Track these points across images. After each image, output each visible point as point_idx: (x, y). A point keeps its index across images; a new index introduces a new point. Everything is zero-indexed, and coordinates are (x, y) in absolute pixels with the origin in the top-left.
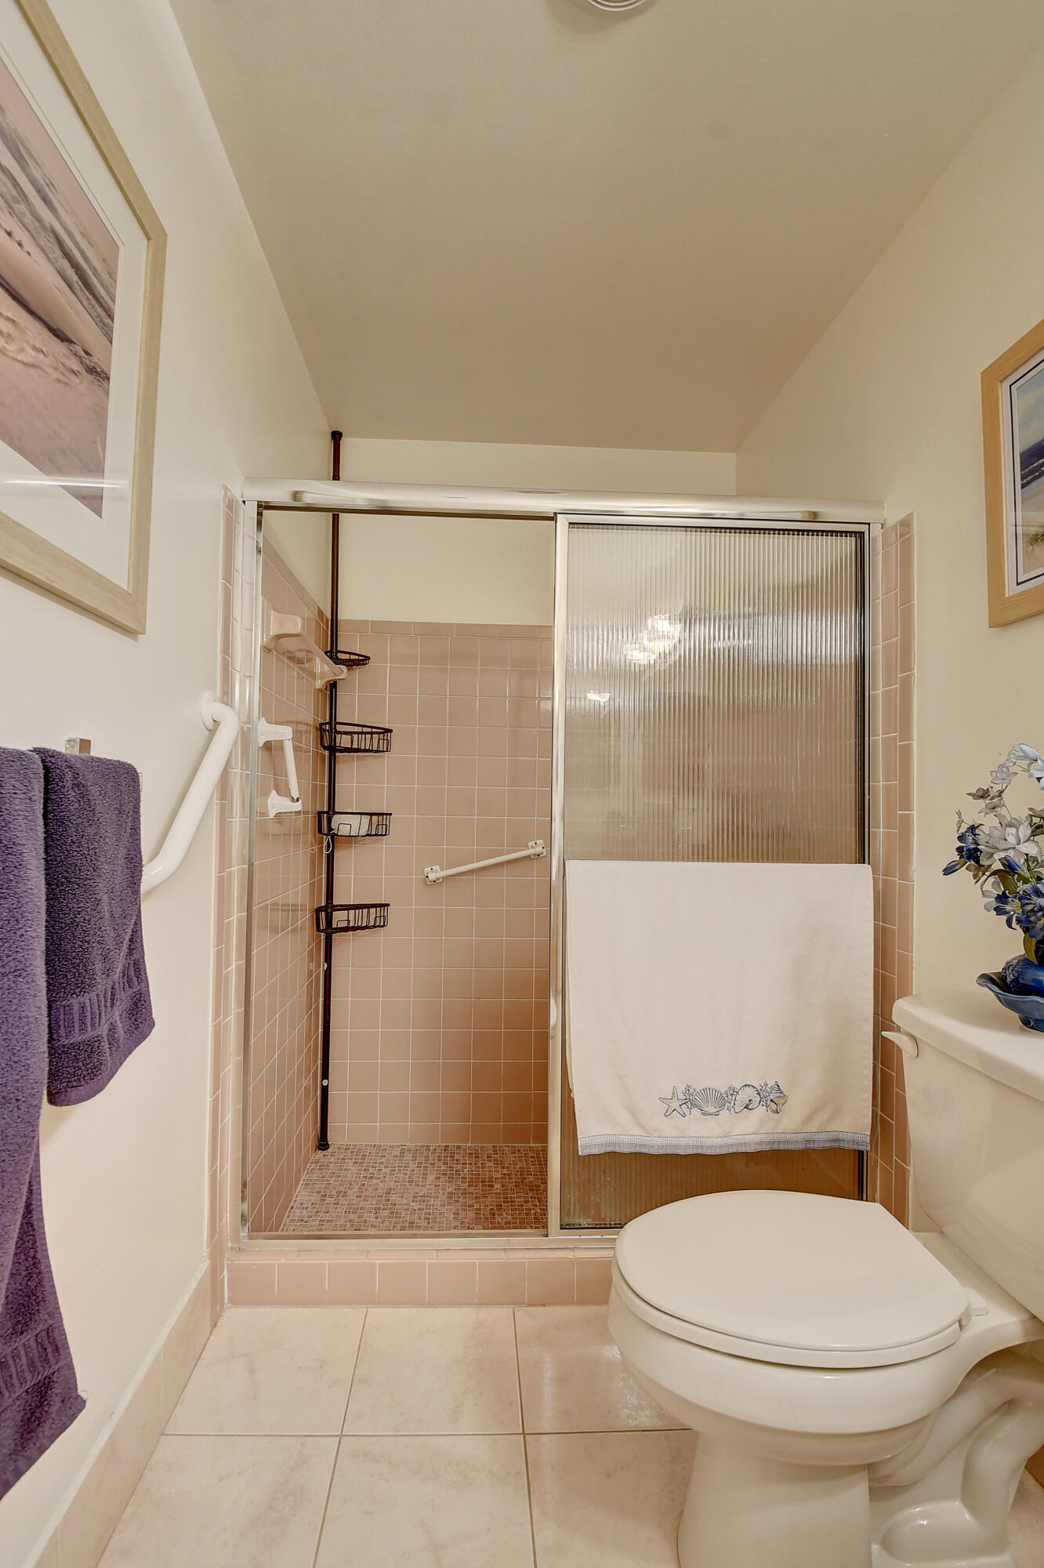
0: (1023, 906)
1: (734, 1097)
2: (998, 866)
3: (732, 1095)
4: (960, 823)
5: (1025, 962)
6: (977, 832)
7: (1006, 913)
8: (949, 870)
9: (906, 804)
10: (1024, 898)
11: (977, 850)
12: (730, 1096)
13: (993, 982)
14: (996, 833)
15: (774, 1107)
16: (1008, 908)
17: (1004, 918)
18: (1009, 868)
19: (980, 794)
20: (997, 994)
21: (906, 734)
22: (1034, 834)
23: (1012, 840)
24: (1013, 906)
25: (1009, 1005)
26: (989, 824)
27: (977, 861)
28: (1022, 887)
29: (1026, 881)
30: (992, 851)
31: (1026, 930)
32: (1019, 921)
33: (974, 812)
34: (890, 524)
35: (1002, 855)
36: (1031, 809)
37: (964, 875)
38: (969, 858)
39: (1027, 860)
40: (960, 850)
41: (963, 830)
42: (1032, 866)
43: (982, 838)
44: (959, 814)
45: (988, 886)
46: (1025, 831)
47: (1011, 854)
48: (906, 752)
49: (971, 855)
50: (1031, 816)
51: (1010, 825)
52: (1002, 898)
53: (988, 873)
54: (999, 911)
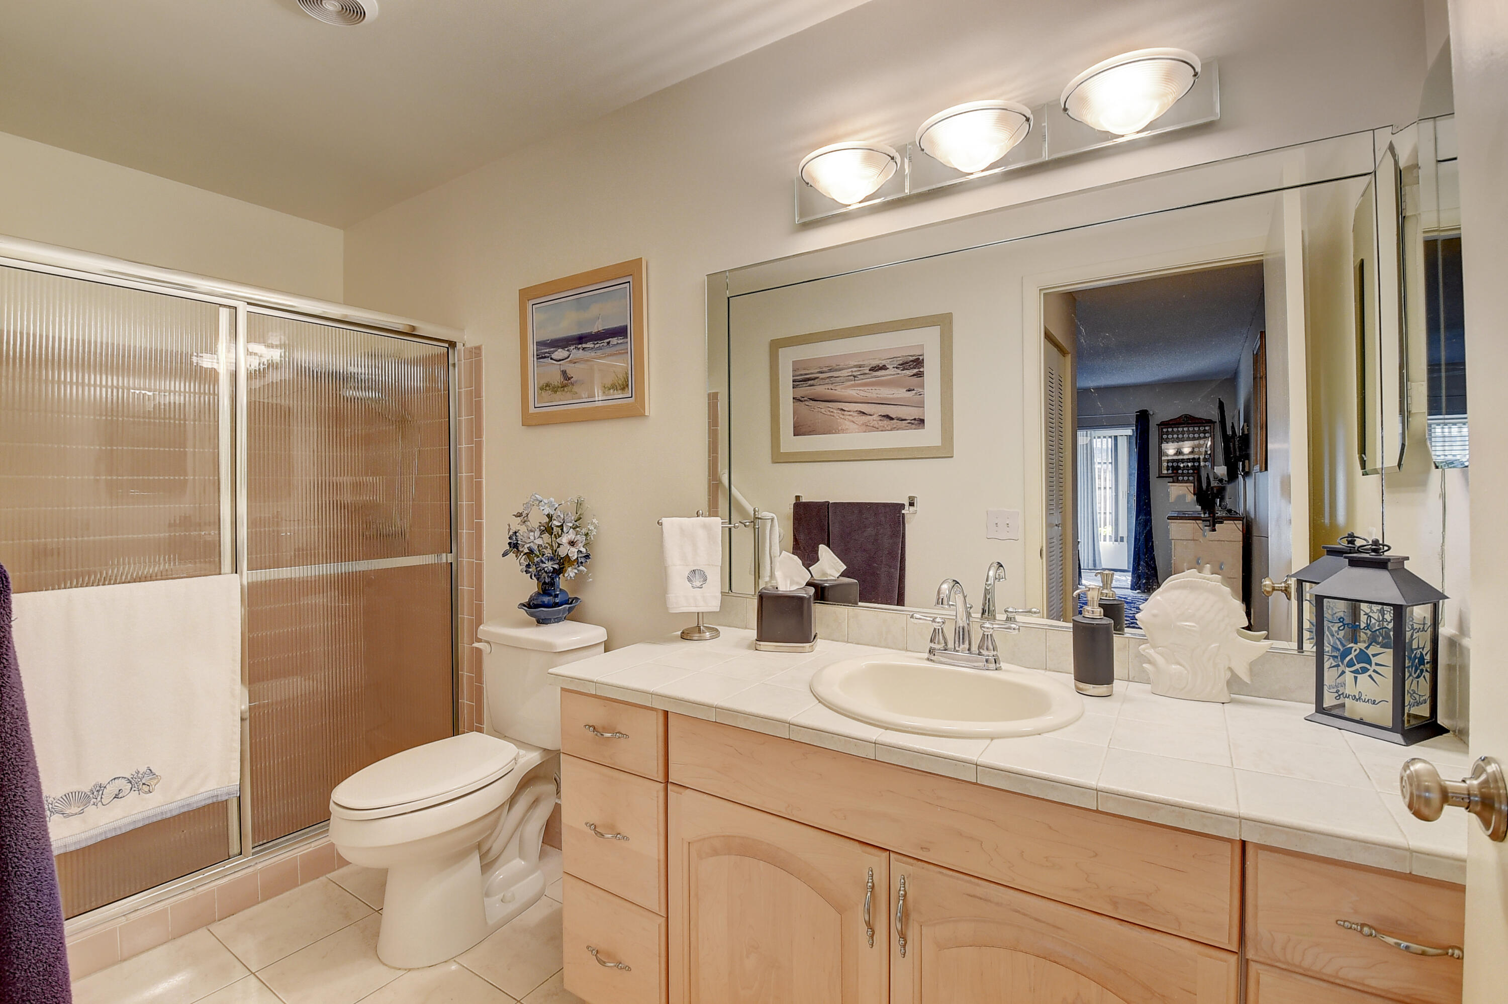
0: (536, 568)
1: (101, 792)
2: (526, 551)
3: (98, 791)
4: (509, 530)
5: (538, 594)
6: (517, 534)
7: (530, 572)
8: (504, 555)
9: (480, 516)
10: (537, 565)
11: (517, 543)
12: (95, 793)
13: (524, 606)
14: (525, 535)
15: (146, 788)
16: (530, 570)
17: (529, 575)
18: (531, 551)
19: (519, 515)
20: (526, 610)
21: (479, 475)
22: (541, 534)
23: (532, 538)
24: (533, 569)
25: (531, 615)
26: (523, 529)
27: (517, 549)
28: (536, 560)
29: (538, 557)
30: (524, 543)
31: (538, 579)
32: (535, 576)
33: (516, 524)
34: (468, 345)
35: (528, 545)
36: (540, 523)
37: (512, 555)
38: (514, 548)
39: (538, 547)
40: (510, 544)
41: (511, 533)
42: (540, 549)
43: (520, 537)
44: (509, 525)
45: (522, 561)
46: (537, 533)
47: (532, 544)
48: (479, 485)
49: (514, 546)
50: (540, 526)
51: (531, 531)
52: (528, 566)
53: (522, 554)
54: (527, 572)
